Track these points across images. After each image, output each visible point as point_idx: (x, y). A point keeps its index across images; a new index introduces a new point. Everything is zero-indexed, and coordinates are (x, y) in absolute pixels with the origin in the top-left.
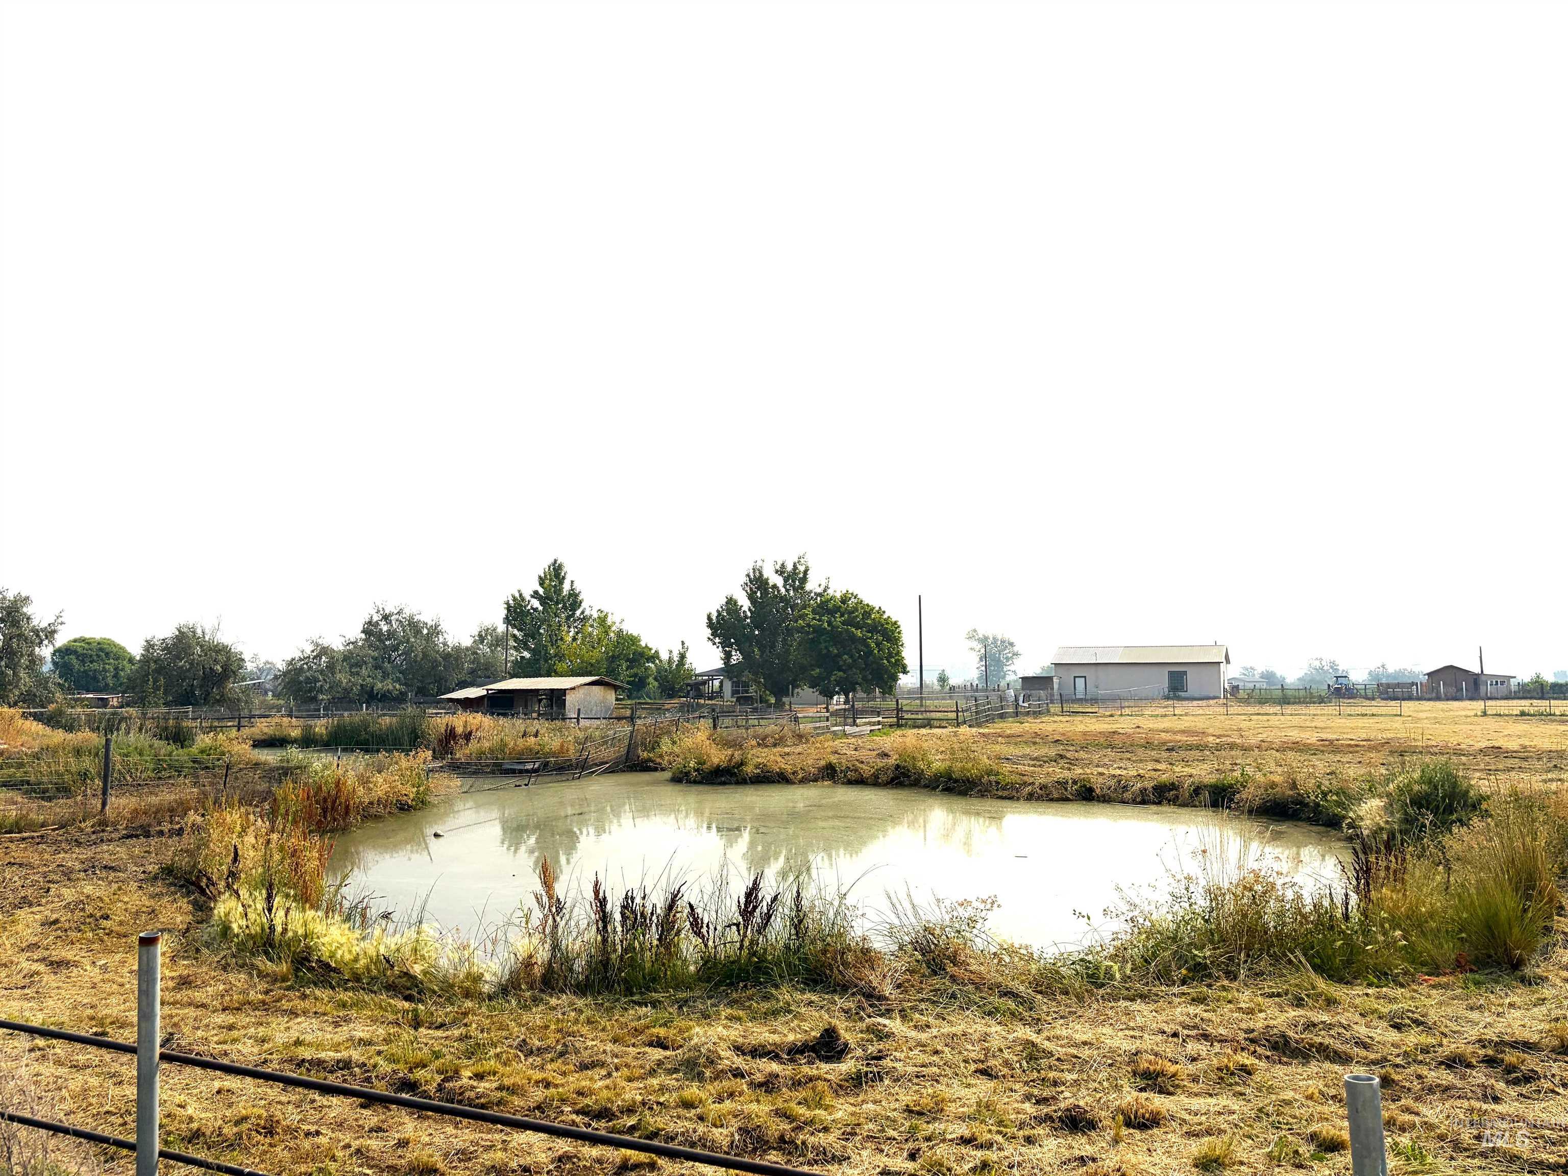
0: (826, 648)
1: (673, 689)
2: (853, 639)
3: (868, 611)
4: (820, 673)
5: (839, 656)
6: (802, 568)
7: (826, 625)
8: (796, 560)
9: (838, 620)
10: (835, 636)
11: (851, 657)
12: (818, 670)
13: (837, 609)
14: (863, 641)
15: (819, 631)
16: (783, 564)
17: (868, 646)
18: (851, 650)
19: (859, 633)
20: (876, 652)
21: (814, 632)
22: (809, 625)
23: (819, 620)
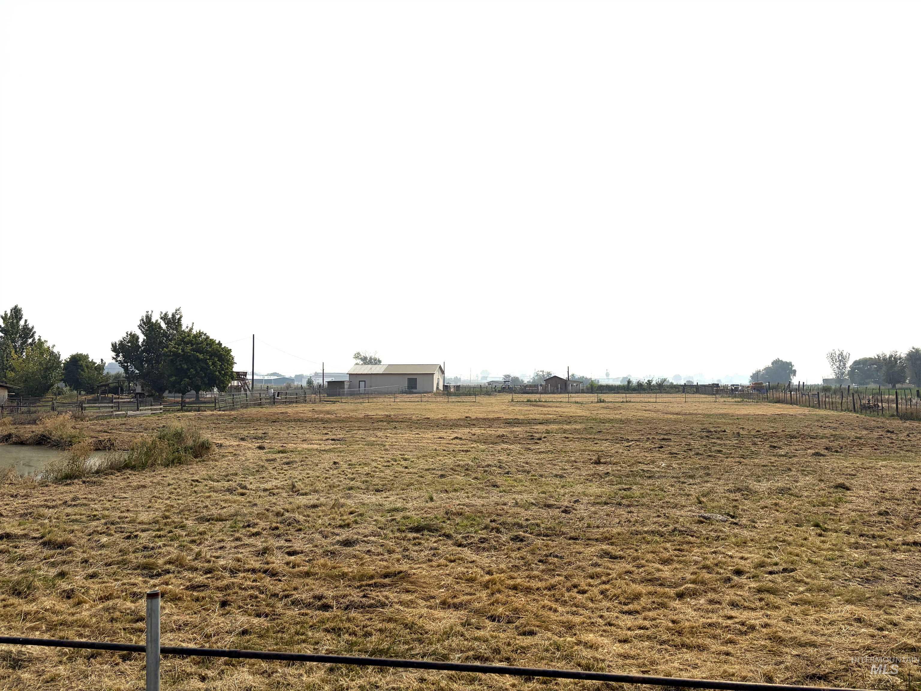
0: (180, 364)
1: (92, 388)
2: (198, 360)
3: (210, 342)
4: (176, 380)
5: (188, 369)
6: (178, 317)
7: (180, 351)
8: (174, 311)
9: (189, 348)
10: (186, 358)
11: (196, 370)
12: (174, 378)
13: (190, 342)
14: (205, 361)
15: (176, 355)
16: (166, 314)
17: (207, 364)
18: (195, 367)
19: (201, 356)
20: (211, 367)
21: (173, 355)
22: (170, 351)
23: (177, 348)
